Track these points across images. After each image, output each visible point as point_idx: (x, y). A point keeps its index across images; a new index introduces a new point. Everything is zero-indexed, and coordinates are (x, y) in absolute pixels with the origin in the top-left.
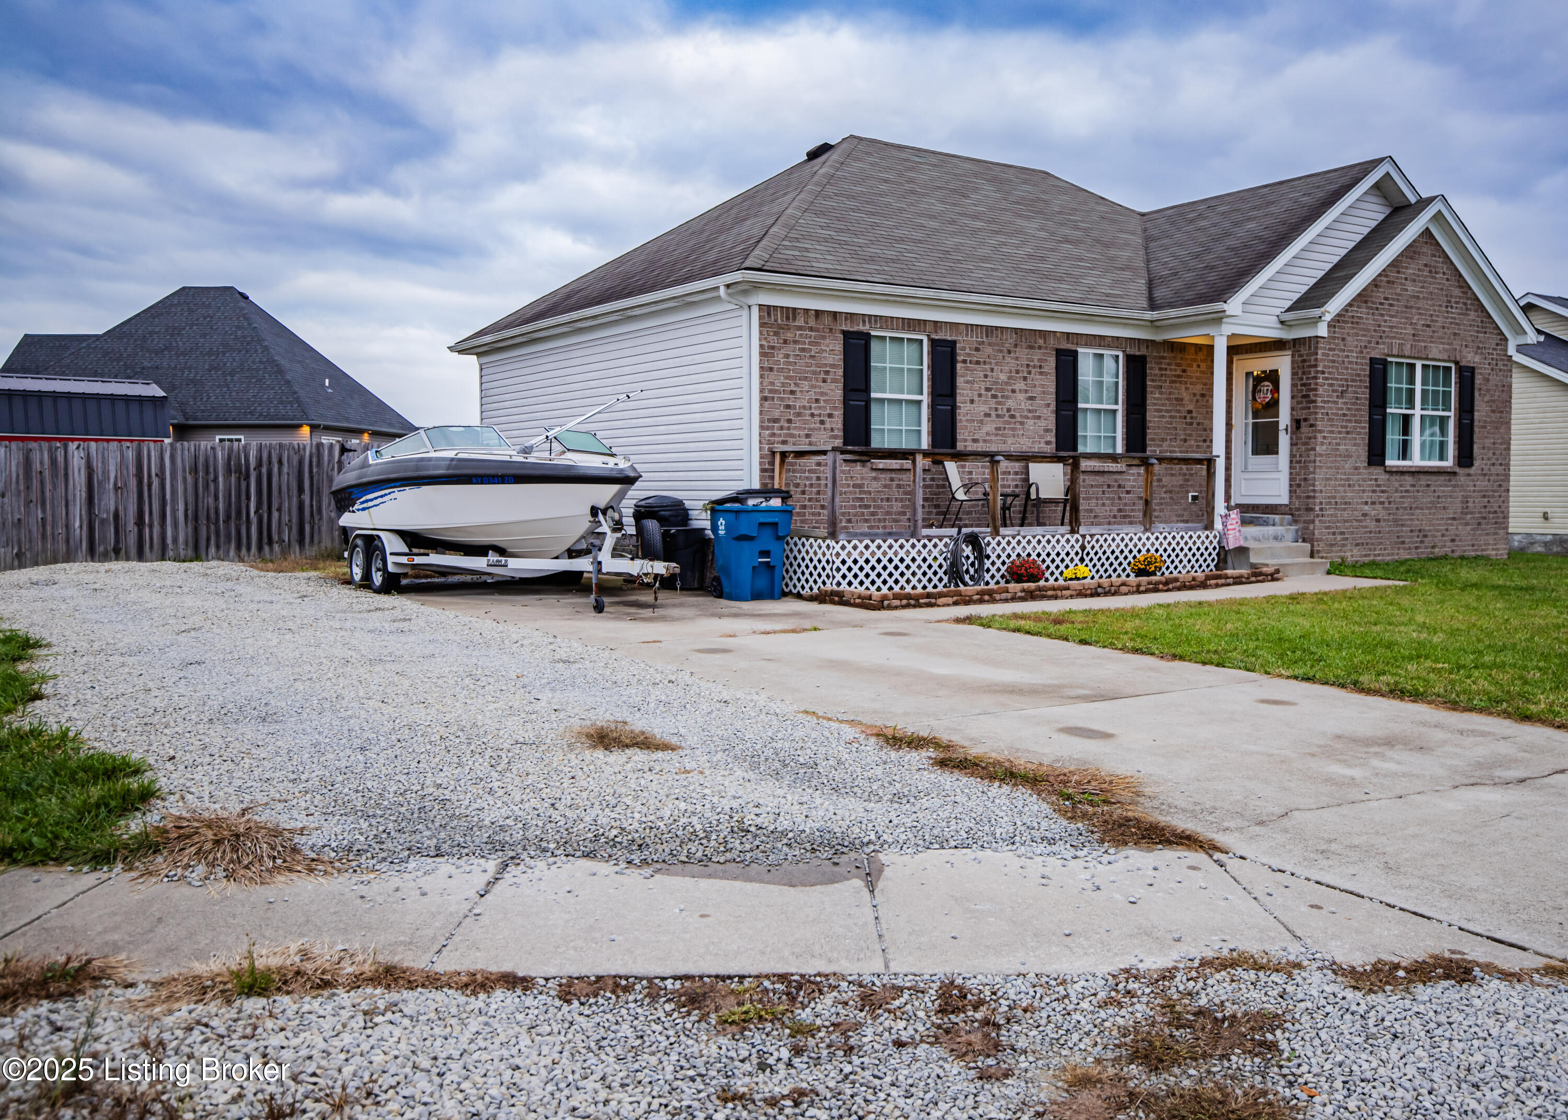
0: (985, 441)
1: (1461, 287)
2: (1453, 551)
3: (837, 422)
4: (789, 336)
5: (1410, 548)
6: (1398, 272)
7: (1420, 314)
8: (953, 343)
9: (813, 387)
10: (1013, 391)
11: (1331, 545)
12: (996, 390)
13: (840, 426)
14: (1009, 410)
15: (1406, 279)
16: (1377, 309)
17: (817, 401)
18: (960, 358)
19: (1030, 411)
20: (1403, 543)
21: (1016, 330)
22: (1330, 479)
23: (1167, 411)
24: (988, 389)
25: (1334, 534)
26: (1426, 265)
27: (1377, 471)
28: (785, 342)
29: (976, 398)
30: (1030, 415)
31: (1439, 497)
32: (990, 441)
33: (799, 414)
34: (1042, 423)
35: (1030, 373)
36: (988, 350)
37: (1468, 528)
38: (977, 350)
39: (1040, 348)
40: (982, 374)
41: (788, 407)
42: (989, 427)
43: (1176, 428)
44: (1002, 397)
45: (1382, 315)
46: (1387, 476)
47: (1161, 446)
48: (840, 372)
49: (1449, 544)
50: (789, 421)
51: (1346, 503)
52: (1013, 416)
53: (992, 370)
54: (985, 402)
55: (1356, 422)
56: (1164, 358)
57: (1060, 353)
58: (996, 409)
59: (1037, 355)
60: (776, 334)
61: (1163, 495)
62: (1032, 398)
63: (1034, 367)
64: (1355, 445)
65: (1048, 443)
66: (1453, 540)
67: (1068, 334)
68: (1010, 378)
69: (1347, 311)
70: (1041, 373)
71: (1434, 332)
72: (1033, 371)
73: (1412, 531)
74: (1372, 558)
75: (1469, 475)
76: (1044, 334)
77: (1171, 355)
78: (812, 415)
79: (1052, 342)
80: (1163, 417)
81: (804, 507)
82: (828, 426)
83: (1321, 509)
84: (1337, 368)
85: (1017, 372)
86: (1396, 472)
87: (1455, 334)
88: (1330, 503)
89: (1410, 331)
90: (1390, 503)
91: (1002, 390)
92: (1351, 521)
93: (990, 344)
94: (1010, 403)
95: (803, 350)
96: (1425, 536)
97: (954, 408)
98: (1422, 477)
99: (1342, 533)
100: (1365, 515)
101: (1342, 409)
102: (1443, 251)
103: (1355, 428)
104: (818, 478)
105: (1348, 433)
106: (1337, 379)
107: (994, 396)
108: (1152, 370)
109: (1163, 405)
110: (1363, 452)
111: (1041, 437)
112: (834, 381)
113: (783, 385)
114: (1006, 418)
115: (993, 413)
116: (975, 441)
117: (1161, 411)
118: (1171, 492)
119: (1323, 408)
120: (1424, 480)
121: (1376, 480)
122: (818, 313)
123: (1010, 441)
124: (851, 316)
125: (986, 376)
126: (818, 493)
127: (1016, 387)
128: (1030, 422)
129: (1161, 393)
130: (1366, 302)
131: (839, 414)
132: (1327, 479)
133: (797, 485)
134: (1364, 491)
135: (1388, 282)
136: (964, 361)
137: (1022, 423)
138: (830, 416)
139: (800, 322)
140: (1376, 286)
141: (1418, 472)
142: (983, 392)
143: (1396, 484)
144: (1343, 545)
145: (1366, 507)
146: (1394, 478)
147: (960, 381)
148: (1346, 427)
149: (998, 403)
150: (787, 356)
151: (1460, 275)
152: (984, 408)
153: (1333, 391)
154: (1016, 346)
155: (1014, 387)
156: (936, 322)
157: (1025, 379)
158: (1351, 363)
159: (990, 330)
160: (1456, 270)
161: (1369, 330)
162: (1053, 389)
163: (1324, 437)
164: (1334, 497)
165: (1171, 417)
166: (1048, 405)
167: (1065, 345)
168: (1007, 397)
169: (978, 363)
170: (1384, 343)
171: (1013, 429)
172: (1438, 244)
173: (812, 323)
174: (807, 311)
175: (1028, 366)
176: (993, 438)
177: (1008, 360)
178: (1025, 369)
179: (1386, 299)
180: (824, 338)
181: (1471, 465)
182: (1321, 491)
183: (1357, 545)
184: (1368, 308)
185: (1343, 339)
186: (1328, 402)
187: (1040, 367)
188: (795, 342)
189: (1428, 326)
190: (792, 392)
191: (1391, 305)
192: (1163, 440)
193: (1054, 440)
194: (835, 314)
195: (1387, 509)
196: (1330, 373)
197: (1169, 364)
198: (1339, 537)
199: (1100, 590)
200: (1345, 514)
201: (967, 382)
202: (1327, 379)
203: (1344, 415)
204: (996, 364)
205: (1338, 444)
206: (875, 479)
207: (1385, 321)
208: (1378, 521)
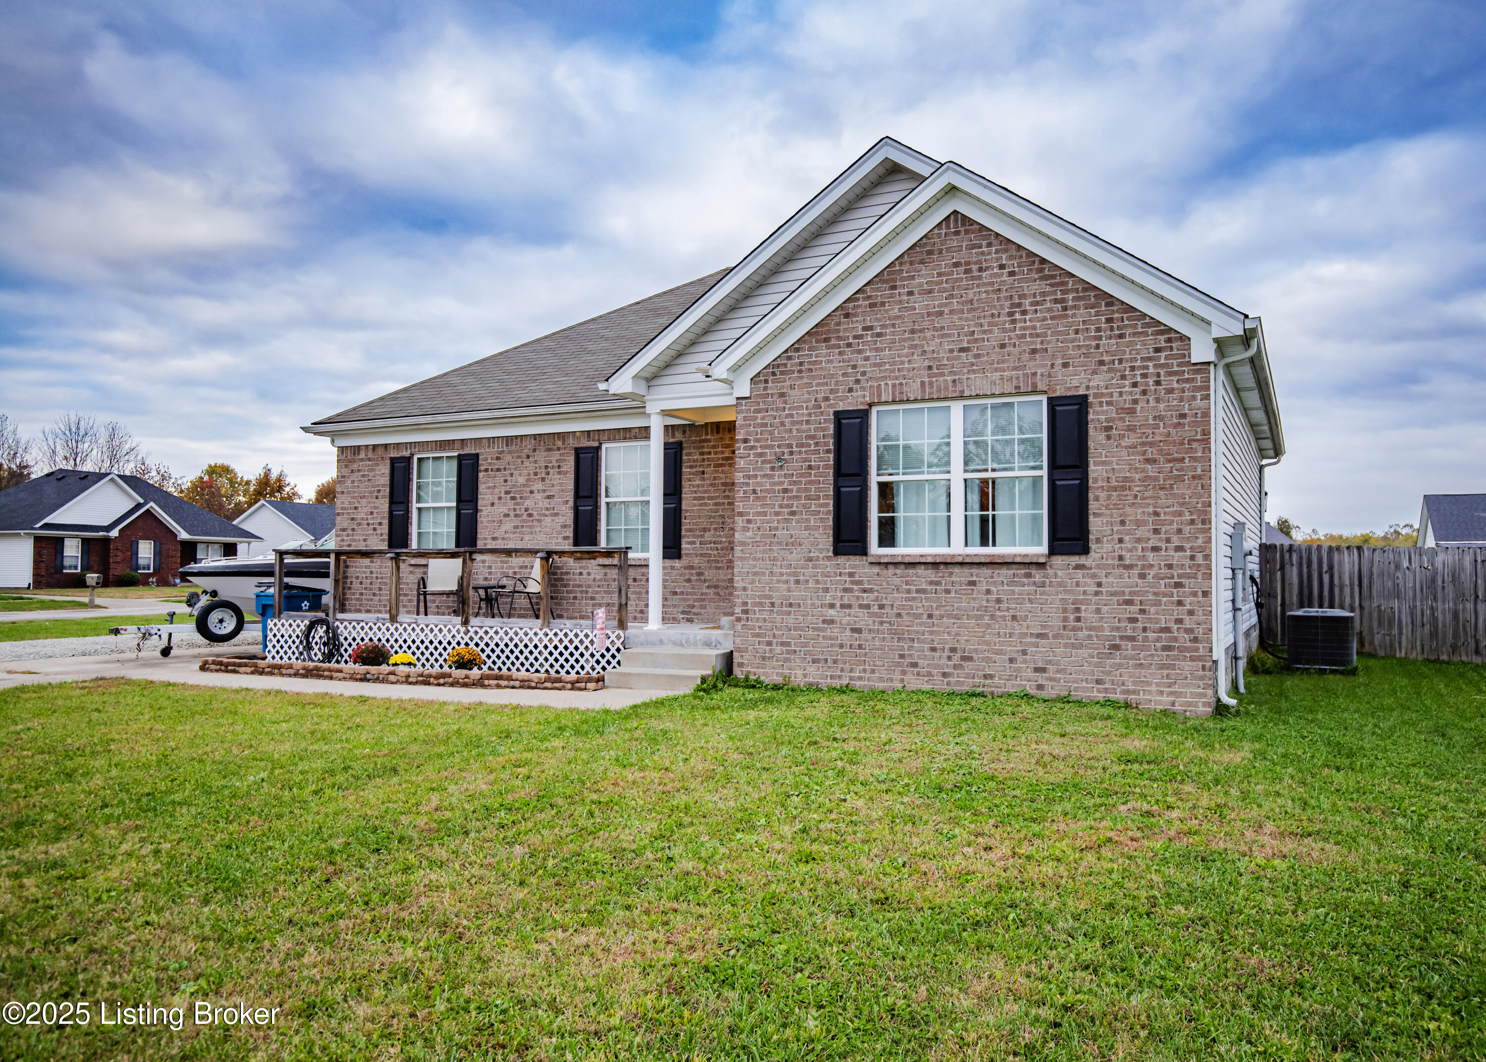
0: (503, 539)
1: (1044, 278)
2: (1040, 687)
3: (385, 529)
4: (355, 466)
5: (929, 674)
6: (894, 288)
7: (942, 336)
8: (477, 455)
9: (369, 503)
10: (532, 492)
11: (764, 658)
12: (515, 492)
13: (387, 531)
14: (526, 510)
15: (910, 293)
16: (849, 345)
17: (372, 513)
18: (482, 468)
19: (547, 509)
20: (915, 665)
21: (535, 436)
22: (764, 574)
23: (710, 498)
24: (507, 493)
25: (769, 644)
26: (956, 265)
27: (849, 563)
28: (352, 471)
29: (496, 501)
30: (547, 513)
31: (999, 601)
32: (509, 539)
33: (359, 524)
34: (560, 520)
35: (548, 473)
36: (508, 458)
37: (1084, 652)
38: (498, 458)
39: (559, 449)
40: (502, 480)
41: (353, 519)
42: (508, 526)
43: (723, 517)
44: (521, 498)
45: (860, 352)
46: (876, 570)
47: (702, 536)
48: (388, 490)
49: (1031, 674)
50: (353, 530)
51: (791, 605)
52: (530, 515)
53: (512, 475)
54: (505, 504)
55: (808, 498)
56: (709, 441)
57: (578, 451)
58: (515, 510)
59: (555, 456)
60: (346, 466)
61: (705, 590)
62: (549, 497)
63: (553, 467)
64: (807, 528)
65: (565, 538)
66: (1037, 670)
67: (589, 432)
68: (528, 480)
69: (789, 358)
70: (559, 473)
71: (977, 356)
72: (551, 471)
73: (933, 650)
74: (845, 682)
75: (1078, 567)
76: (562, 436)
77: (716, 436)
78: (368, 524)
79: (572, 443)
80: (706, 504)
81: (362, 594)
82: (378, 532)
83: (746, 612)
84: (771, 433)
85: (536, 474)
86: (896, 564)
87: (1034, 351)
88: (761, 604)
89: (919, 362)
90: (881, 607)
91: (521, 492)
92: (801, 629)
93: (510, 452)
94: (528, 503)
95: (363, 476)
96: (970, 659)
97: (476, 510)
98: (957, 570)
99: (783, 644)
100: (832, 622)
101: (782, 483)
102: (997, 234)
103: (804, 506)
104: (371, 572)
105: (793, 513)
106: (772, 447)
107: (513, 498)
108: (690, 456)
109: (706, 492)
110: (826, 540)
111: (559, 533)
112: (384, 497)
113: (350, 503)
114: (525, 517)
115: (512, 513)
116: (494, 539)
117: (704, 498)
118: (716, 587)
119: (748, 484)
120: (960, 575)
121: (851, 575)
122: (375, 447)
123: (527, 538)
124: (397, 446)
125: (506, 481)
126: (371, 583)
127: (534, 488)
128: (549, 519)
129: (703, 479)
130: (826, 340)
131: (386, 522)
132: (755, 574)
133: (357, 578)
134: (826, 590)
135: (872, 306)
136: (486, 470)
137: (539, 521)
138: (380, 524)
139: (362, 455)
140: (847, 316)
141: (946, 564)
142: (503, 495)
143: (897, 581)
144: (787, 660)
145: (831, 612)
146: (891, 570)
147: (482, 488)
148: (788, 506)
149: (516, 504)
150: (353, 482)
151: (1043, 261)
152: (504, 510)
153: (763, 462)
154: (534, 450)
155: (533, 488)
156: (462, 440)
157: (543, 479)
158: (794, 423)
159: (509, 440)
160: (1031, 254)
161: (832, 376)
162: (571, 486)
163: (749, 521)
164: (771, 597)
165: (716, 504)
166: (567, 502)
167: (585, 443)
168: (526, 498)
169: (498, 470)
170: (863, 389)
171: (531, 527)
172: (983, 228)
173: (370, 455)
174: (367, 446)
175: (546, 467)
176: (511, 536)
177: (527, 463)
178: (544, 470)
179: (870, 328)
180: (378, 465)
181: (1086, 551)
182: (745, 589)
183: (814, 661)
184: (827, 347)
185: (782, 395)
186: (756, 476)
187: (559, 467)
188: (359, 471)
189: (962, 350)
190: (356, 508)
191: (879, 335)
192: (705, 530)
193: (571, 535)
194: (386, 446)
195: (875, 615)
196: (757, 440)
197: (714, 447)
198: (778, 649)
199: (368, 676)
200: (791, 620)
201: (489, 488)
202: (752, 448)
203: (785, 491)
204: (515, 469)
205: (777, 529)
206: (411, 572)
207: (867, 359)
208: (859, 631)
